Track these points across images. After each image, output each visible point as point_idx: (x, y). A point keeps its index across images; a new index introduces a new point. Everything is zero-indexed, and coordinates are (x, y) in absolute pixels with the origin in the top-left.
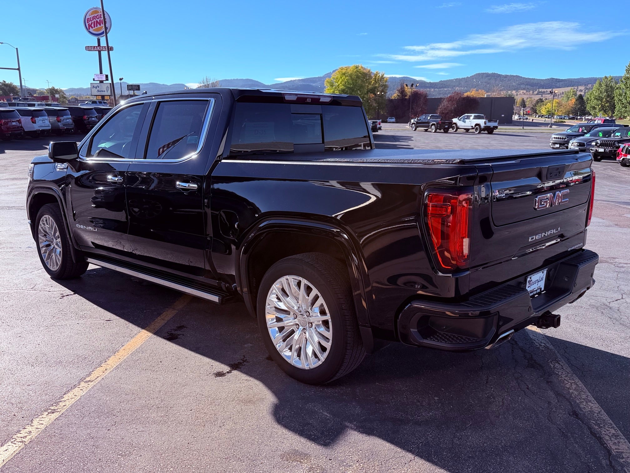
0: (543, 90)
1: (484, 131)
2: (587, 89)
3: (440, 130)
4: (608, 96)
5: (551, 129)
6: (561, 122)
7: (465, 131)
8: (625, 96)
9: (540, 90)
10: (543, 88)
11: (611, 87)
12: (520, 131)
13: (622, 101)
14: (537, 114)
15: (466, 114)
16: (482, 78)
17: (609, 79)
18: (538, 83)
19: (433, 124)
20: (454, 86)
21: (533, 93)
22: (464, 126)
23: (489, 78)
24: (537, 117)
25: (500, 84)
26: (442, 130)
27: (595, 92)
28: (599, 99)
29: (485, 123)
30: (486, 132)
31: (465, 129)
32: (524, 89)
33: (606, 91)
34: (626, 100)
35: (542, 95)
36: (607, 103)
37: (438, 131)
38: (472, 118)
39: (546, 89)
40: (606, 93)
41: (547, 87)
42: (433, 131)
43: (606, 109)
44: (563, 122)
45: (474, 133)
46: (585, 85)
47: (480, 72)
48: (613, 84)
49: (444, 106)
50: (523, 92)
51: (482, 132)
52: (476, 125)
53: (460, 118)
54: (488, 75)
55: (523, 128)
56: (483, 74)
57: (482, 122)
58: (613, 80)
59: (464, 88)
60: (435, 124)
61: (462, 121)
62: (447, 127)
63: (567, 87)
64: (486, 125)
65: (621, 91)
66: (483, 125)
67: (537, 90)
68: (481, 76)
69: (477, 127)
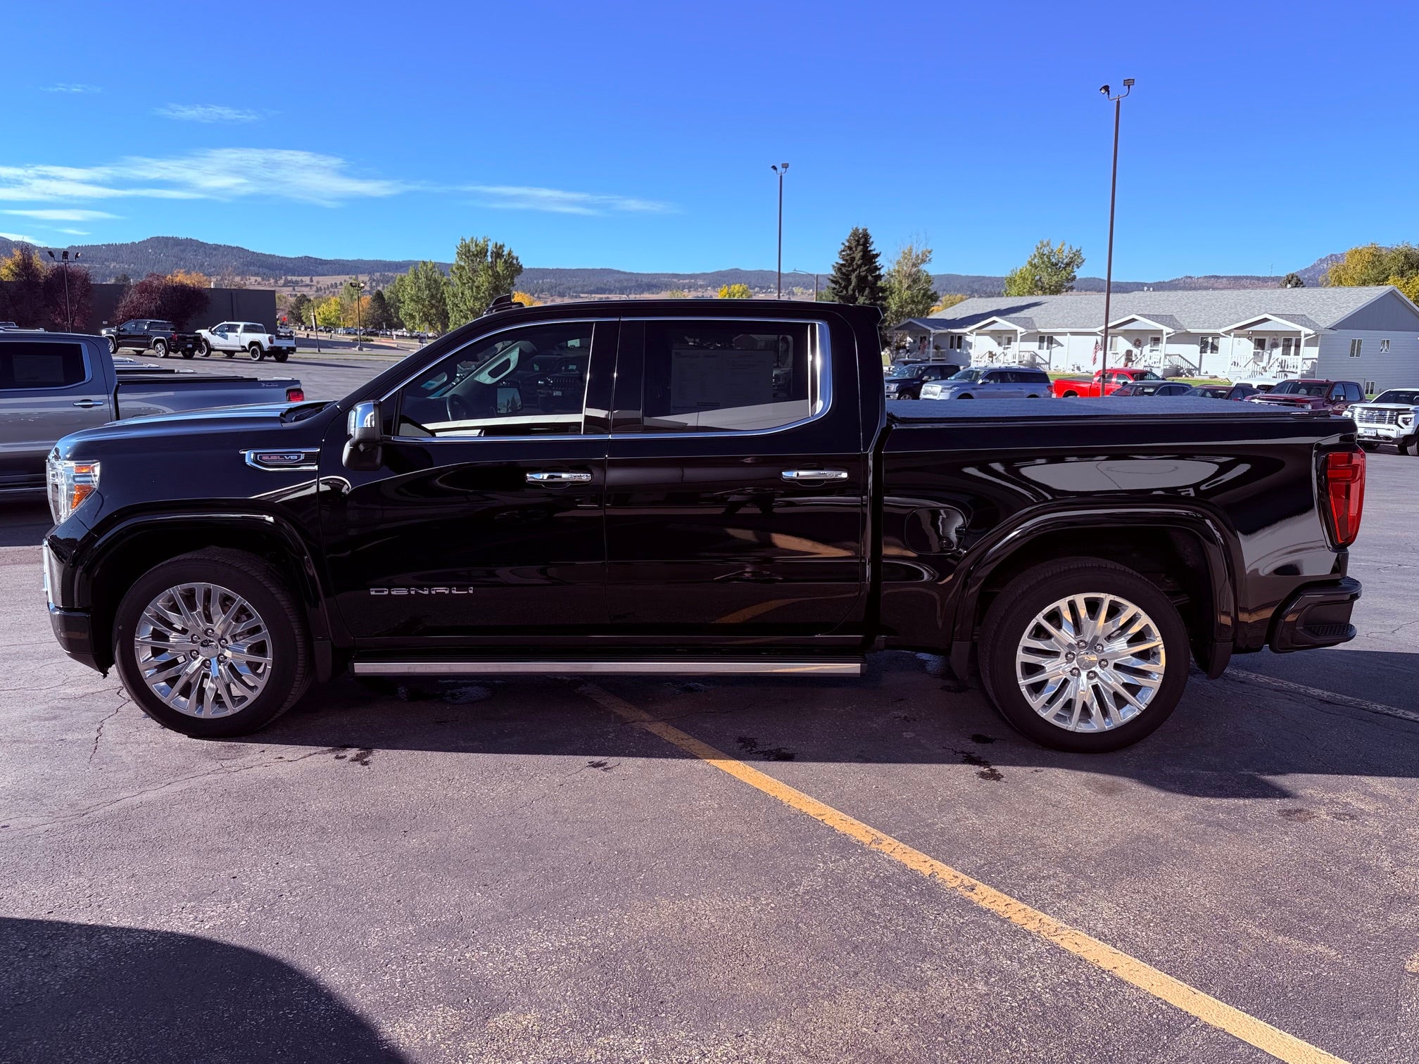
0: (294, 278)
1: (270, 356)
2: (374, 280)
3: (176, 352)
4: (433, 297)
5: (361, 352)
6: (365, 341)
7: (226, 355)
8: (462, 298)
9: (289, 278)
10: (294, 275)
11: (435, 281)
12: (315, 356)
13: (459, 307)
14: (303, 323)
15: (225, 323)
16: (167, 247)
17: (430, 266)
18: (282, 265)
19: (157, 341)
20: (107, 260)
21: (276, 282)
22: (226, 346)
23: (182, 248)
24: (303, 329)
25: (206, 261)
26: (180, 353)
27: (409, 288)
28: (416, 300)
29: (271, 341)
30: (273, 358)
31: (224, 351)
32: (257, 275)
33: (428, 287)
34: (466, 304)
35: (294, 287)
36: (432, 307)
37: (171, 354)
38: (239, 330)
39: (299, 276)
40: (429, 290)
41: (300, 274)
42: (162, 355)
43: (432, 320)
44: (370, 341)
45: (251, 359)
46: (369, 273)
47: (161, 235)
48: (436, 276)
49: (132, 302)
50: (256, 281)
51: (266, 358)
52: (252, 344)
53: (213, 330)
54: (176, 242)
55: (319, 351)
56: (167, 238)
57: (263, 338)
58: (437, 269)
59: (130, 265)
60: (163, 340)
61: (219, 335)
62: (190, 346)
63: (338, 275)
64: (273, 345)
65: (455, 289)
66: (266, 345)
67: (283, 277)
68: (163, 244)
69: (253, 347)
